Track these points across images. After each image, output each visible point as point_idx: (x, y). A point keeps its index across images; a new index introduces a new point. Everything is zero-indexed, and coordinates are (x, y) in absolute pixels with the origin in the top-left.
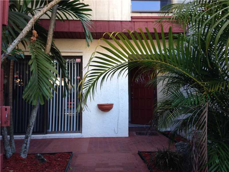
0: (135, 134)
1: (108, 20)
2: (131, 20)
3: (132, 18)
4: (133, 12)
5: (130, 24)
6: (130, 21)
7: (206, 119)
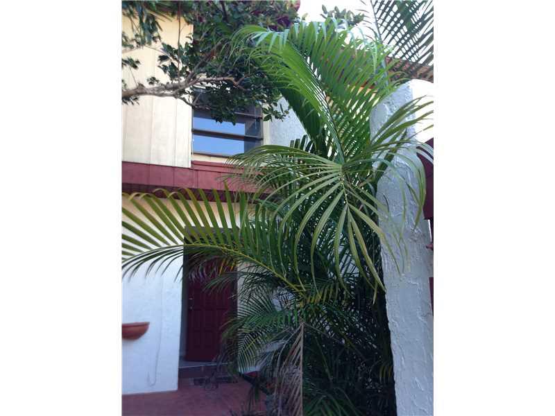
0: (192, 384)
1: (148, 163)
2: (192, 166)
3: (193, 163)
4: (195, 154)
5: (189, 173)
6: (189, 168)
7: (301, 354)
